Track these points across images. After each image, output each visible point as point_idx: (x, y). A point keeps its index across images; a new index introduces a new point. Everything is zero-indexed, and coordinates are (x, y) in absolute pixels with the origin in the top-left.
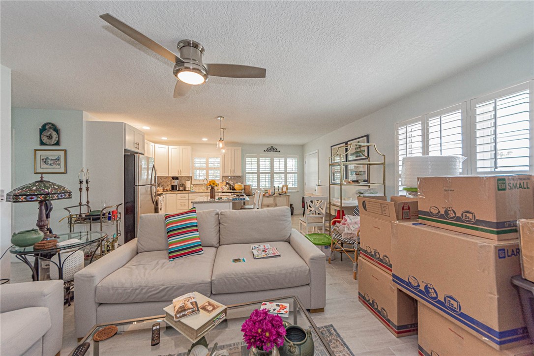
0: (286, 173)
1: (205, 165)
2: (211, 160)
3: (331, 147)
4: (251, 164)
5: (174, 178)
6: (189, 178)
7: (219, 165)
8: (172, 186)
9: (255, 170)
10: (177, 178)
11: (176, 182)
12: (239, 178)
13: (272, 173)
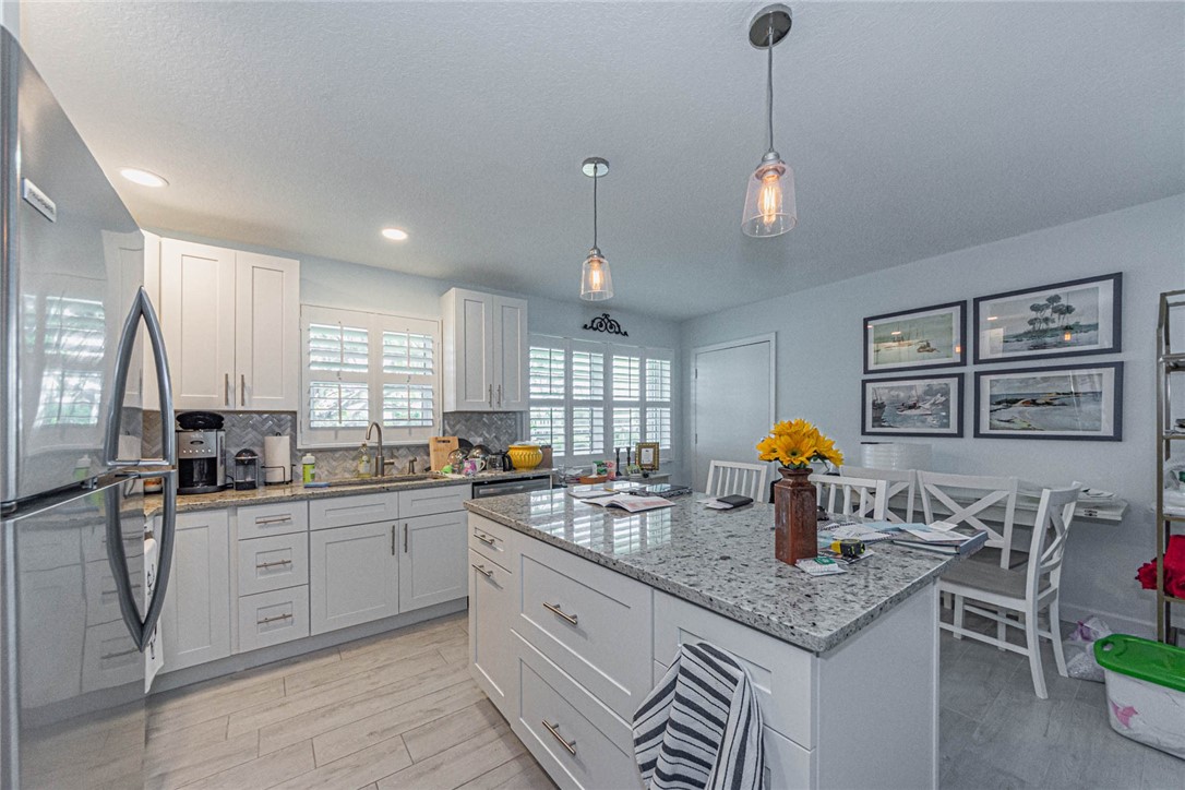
0: (643, 405)
1: (365, 361)
2: (394, 343)
3: (866, 321)
4: (545, 369)
5: (189, 420)
6: (287, 421)
7: (429, 365)
8: (185, 466)
9: (559, 391)
10: (212, 421)
11: (208, 444)
12: (512, 421)
13: (608, 404)
